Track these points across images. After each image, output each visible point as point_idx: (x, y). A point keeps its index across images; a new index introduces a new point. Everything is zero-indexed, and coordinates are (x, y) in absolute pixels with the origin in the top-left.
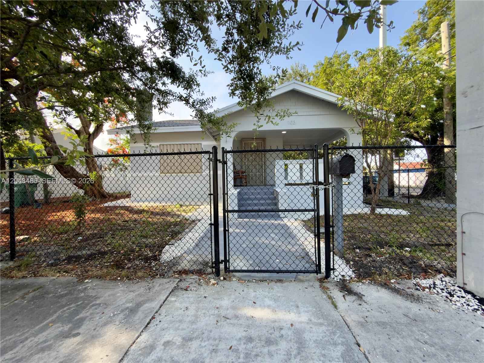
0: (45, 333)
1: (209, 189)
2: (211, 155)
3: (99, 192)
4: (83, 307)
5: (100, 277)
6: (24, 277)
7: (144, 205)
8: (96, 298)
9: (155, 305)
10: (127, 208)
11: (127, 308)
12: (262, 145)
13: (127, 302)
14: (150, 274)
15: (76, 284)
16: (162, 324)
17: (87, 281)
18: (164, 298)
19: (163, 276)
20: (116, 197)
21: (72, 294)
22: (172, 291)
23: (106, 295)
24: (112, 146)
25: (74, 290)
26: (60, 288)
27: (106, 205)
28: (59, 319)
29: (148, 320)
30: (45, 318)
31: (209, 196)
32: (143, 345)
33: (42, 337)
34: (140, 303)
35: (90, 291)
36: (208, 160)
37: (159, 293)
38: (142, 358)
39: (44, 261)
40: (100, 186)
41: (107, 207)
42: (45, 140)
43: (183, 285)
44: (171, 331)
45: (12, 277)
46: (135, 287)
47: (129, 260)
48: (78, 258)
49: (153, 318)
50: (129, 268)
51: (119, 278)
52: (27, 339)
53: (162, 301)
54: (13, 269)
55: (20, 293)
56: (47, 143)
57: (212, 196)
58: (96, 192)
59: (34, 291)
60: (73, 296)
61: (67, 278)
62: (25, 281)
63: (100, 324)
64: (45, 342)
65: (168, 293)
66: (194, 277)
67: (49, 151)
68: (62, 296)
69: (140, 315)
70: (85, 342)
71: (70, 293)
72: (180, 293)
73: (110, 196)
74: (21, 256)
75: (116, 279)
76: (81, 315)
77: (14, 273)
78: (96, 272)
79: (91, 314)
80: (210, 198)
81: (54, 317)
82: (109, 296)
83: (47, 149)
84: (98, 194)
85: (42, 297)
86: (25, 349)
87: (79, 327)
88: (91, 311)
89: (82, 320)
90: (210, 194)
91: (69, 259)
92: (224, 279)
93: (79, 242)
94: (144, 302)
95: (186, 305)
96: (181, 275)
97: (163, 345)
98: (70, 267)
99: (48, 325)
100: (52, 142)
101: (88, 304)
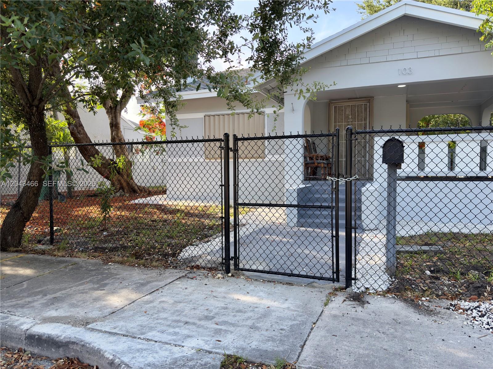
0: (83, 286)
1: (220, 180)
2: (223, 143)
3: (128, 184)
4: (107, 278)
5: (121, 263)
6: (63, 256)
7: (181, 204)
8: (116, 275)
9: (162, 284)
10: (159, 207)
11: (140, 283)
12: (366, 109)
13: (139, 280)
14: (164, 265)
15: (102, 265)
16: (162, 293)
17: (110, 263)
18: (171, 281)
19: (176, 268)
20: (149, 193)
21: (99, 270)
22: (180, 278)
23: (125, 274)
24: (145, 117)
25: (101, 268)
26: (90, 266)
27: (136, 201)
28: (91, 281)
29: (153, 290)
30: (81, 280)
31: (221, 187)
32: (145, 300)
33: (81, 288)
34: (150, 281)
35: (113, 270)
36: (220, 149)
37: (168, 277)
38: (143, 305)
39: (76, 248)
40: (129, 175)
41: (136, 204)
42: (68, 116)
43: (191, 275)
44: (168, 297)
45: (55, 256)
46: (149, 272)
47: (149, 254)
48: (103, 249)
49: (157, 290)
50: (147, 259)
51: (136, 265)
52: (72, 287)
53: (168, 283)
54: (54, 250)
55: (63, 265)
56: (72, 120)
57: (223, 187)
58: (125, 184)
59: (72, 265)
60: (99, 271)
61: (95, 261)
62: (64, 259)
63: (119, 288)
64: (83, 290)
65: (176, 278)
66: (205, 271)
67: (73, 129)
68: (92, 270)
69: (148, 287)
70: (108, 294)
71: (97, 269)
72: (185, 280)
73: (141, 191)
74: (58, 242)
75: (134, 266)
76: (106, 282)
77: (55, 253)
78: (117, 259)
79: (112, 282)
80: (222, 189)
81: (88, 280)
82: (127, 274)
83: (71, 127)
84: (127, 187)
85: (78, 269)
86: (71, 291)
87: (104, 287)
88: (112, 281)
89: (106, 285)
90: (221, 185)
91: (96, 249)
92: (232, 276)
93: (104, 237)
94: (153, 281)
95: (186, 287)
96: (193, 269)
97: (160, 302)
98: (96, 254)
99: (84, 283)
100: (75, 117)
101: (110, 277)
